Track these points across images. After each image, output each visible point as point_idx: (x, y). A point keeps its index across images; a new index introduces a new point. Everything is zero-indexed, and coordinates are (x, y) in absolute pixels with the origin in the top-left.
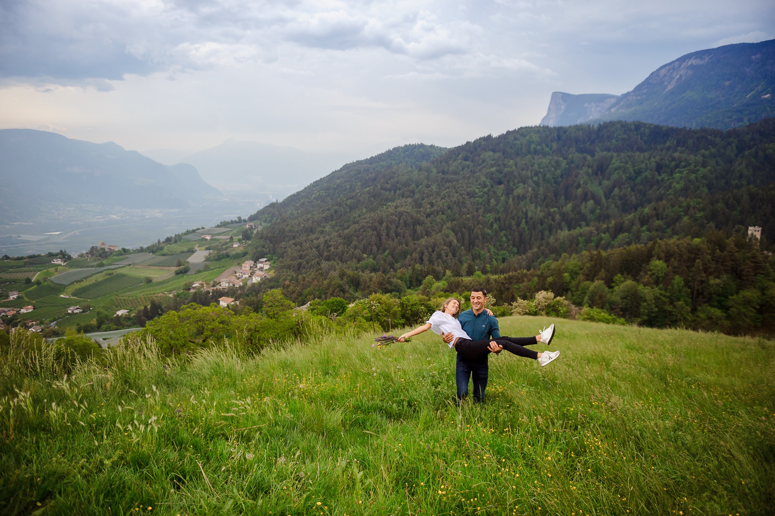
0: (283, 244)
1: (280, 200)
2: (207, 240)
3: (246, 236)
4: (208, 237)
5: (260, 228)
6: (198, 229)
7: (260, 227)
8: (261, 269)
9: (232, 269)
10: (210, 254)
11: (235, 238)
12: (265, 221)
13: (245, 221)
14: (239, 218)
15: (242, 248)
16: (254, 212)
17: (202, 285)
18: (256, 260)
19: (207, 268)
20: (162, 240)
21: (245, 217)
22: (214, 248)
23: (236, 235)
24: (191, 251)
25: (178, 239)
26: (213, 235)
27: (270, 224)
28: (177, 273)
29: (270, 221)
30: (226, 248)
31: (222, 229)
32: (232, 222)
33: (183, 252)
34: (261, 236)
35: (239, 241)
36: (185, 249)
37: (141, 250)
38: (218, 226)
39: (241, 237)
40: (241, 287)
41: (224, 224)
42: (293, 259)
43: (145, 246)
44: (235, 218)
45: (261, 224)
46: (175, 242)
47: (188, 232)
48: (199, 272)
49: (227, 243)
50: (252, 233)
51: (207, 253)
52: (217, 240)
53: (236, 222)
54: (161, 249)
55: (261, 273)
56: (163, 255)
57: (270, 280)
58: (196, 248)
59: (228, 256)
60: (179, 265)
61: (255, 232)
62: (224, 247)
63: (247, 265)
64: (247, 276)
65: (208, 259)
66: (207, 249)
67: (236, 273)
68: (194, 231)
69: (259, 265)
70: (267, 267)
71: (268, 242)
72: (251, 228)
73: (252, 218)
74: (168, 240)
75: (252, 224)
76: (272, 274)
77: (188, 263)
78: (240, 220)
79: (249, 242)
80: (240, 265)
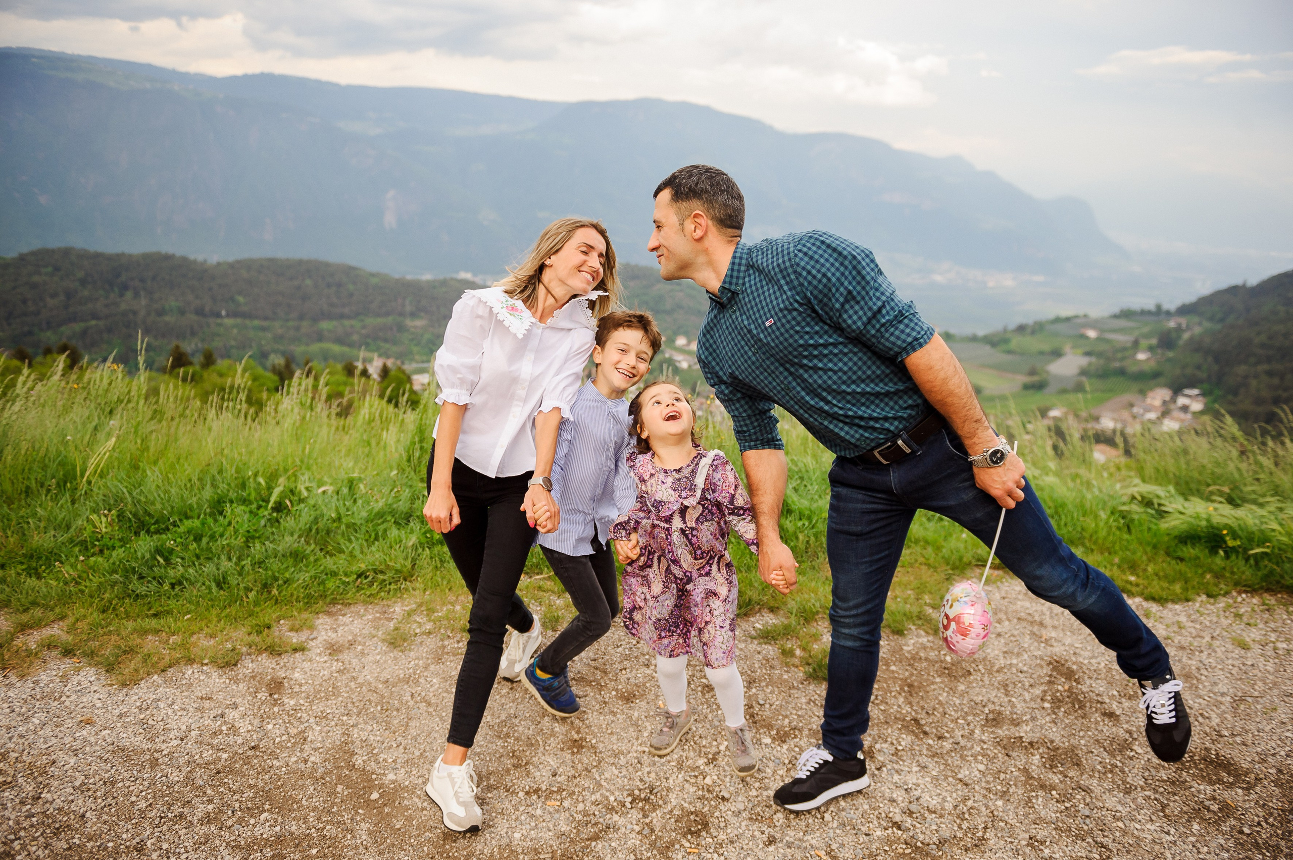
0: (1242, 369)
1: (1253, 280)
2: (1087, 338)
3: (1167, 341)
4: (1092, 334)
5: (1197, 330)
6: (1077, 317)
7: (1195, 329)
8: (1185, 409)
9: (1127, 397)
10: (1090, 364)
11: (1144, 343)
12: (1211, 319)
13: (1168, 313)
14: (1159, 307)
15: (1153, 364)
16: (1189, 297)
17: (1065, 416)
18: (1177, 390)
20: (1012, 326)
21: (1171, 305)
22: (1099, 355)
23: (1147, 336)
24: (1057, 354)
25: (1038, 328)
26: (1102, 331)
27: (1218, 327)
28: (1027, 387)
29: (1222, 320)
30: (1123, 359)
31: (1123, 323)
32: (1144, 313)
33: (1041, 353)
34: (1196, 346)
35: (1151, 349)
36: (1046, 347)
37: (974, 339)
38: (1115, 316)
39: (1154, 341)
41: (1126, 314)
42: (1258, 401)
43: (981, 333)
44: (1150, 305)
45: (1200, 324)
46: (1033, 333)
47: (1057, 320)
48: (1064, 391)
49: (1124, 349)
50: (1179, 337)
51: (1084, 361)
52: (1107, 341)
53: (1149, 313)
54: (1006, 341)
55: (1184, 417)
56: (1010, 352)
58: (1067, 348)
59: (1122, 372)
60: (1032, 372)
61: (1186, 336)
62: (1119, 355)
63: (1159, 396)
64: (1152, 416)
65: (1084, 372)
66: (1087, 354)
67: (1132, 405)
68: (1068, 319)
69: (1182, 401)
70: (1197, 406)
71: (1210, 359)
72: (1179, 329)
73: (1185, 310)
74: (1021, 329)
75: (1183, 321)
77: (1047, 372)
78: (1159, 311)
79: (1171, 354)
80: (1143, 393)
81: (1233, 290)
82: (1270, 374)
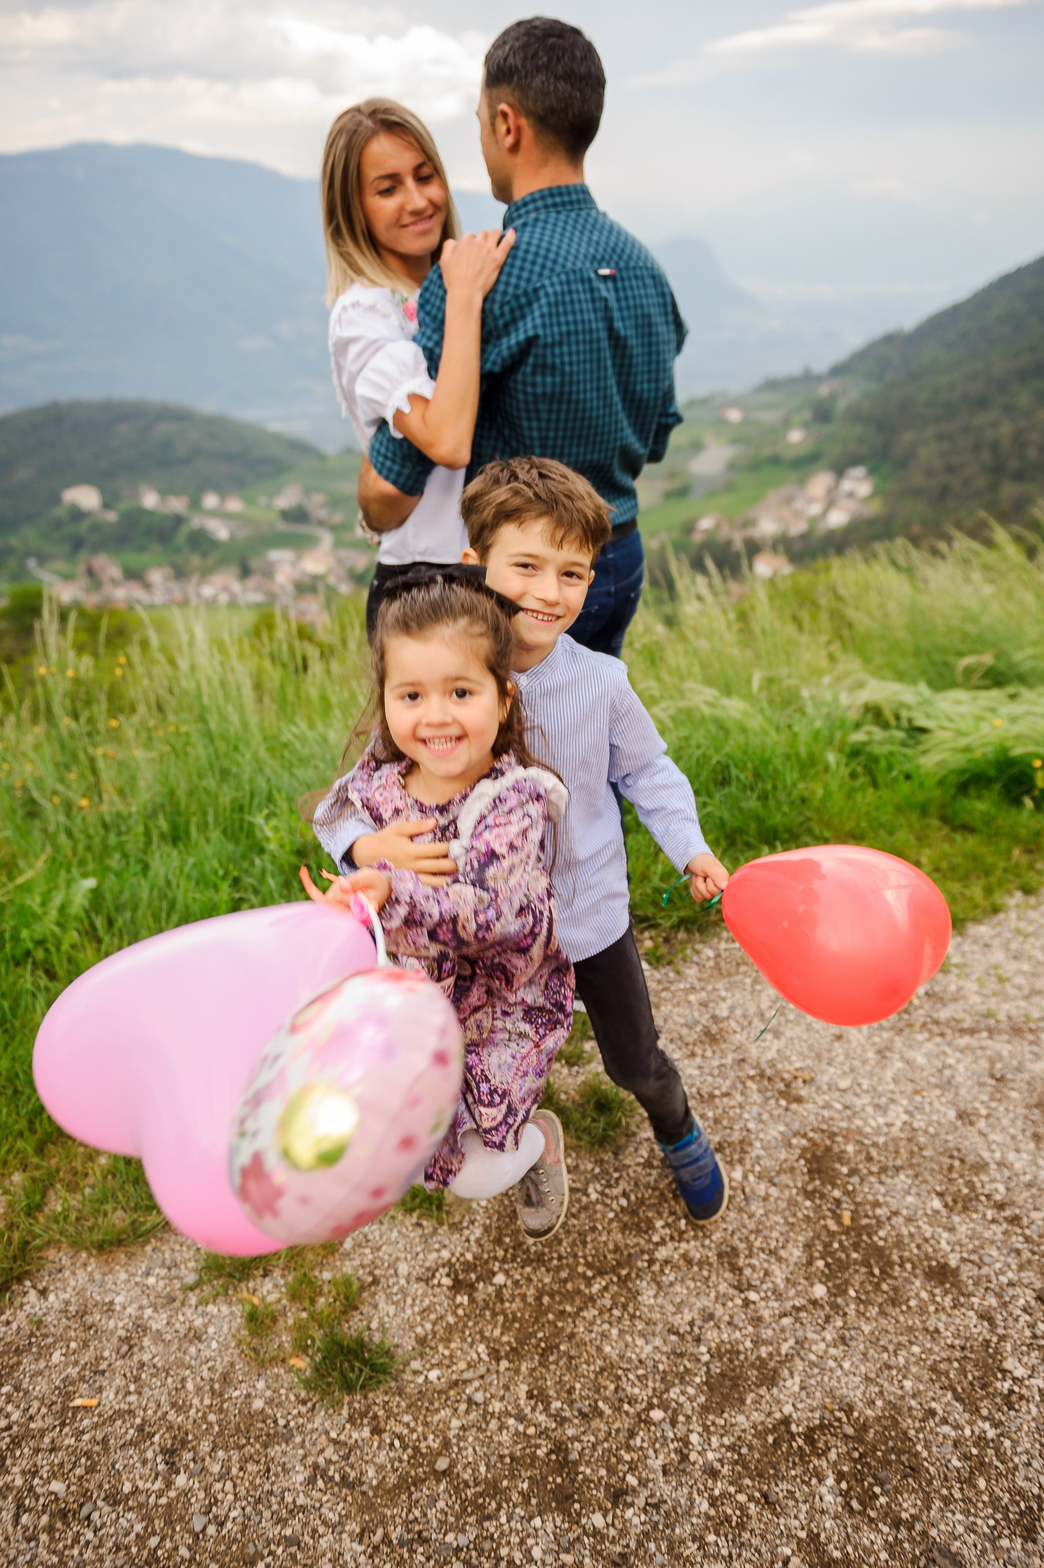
0: (909, 436)
2: (730, 421)
3: (822, 413)
4: (734, 415)
5: (855, 394)
6: (714, 395)
7: (852, 392)
8: (851, 495)
9: (786, 490)
10: (738, 454)
11: (796, 418)
12: (868, 377)
13: (819, 378)
14: (807, 371)
15: (810, 444)
17: (718, 526)
18: (840, 472)
19: (729, 488)
21: (821, 367)
22: (747, 441)
23: (799, 409)
24: (697, 447)
26: (746, 410)
27: (877, 386)
28: (666, 495)
29: (880, 377)
30: (774, 442)
31: (768, 397)
32: (791, 380)
33: (678, 449)
34: (855, 415)
35: (805, 425)
36: (684, 440)
38: (760, 389)
39: (807, 415)
40: (804, 537)
41: (771, 385)
42: (930, 472)
44: (797, 369)
45: (857, 385)
48: (712, 494)
49: (773, 430)
50: (835, 407)
51: (730, 451)
52: (755, 422)
53: (797, 380)
55: (851, 505)
57: (871, 522)
58: (708, 438)
59: (775, 460)
60: (671, 475)
61: (844, 403)
62: (770, 438)
63: (821, 483)
64: (815, 509)
65: (732, 466)
66: (734, 442)
67: (791, 499)
68: (704, 399)
69: (847, 485)
70: (865, 489)
71: (873, 428)
72: (833, 397)
73: (838, 371)
75: (838, 385)
76: (875, 508)
77: (689, 472)
78: (808, 378)
79: (828, 429)
80: (802, 482)
81: (889, 339)
82: (940, 437)
